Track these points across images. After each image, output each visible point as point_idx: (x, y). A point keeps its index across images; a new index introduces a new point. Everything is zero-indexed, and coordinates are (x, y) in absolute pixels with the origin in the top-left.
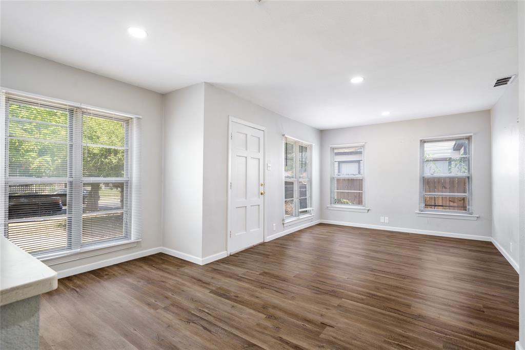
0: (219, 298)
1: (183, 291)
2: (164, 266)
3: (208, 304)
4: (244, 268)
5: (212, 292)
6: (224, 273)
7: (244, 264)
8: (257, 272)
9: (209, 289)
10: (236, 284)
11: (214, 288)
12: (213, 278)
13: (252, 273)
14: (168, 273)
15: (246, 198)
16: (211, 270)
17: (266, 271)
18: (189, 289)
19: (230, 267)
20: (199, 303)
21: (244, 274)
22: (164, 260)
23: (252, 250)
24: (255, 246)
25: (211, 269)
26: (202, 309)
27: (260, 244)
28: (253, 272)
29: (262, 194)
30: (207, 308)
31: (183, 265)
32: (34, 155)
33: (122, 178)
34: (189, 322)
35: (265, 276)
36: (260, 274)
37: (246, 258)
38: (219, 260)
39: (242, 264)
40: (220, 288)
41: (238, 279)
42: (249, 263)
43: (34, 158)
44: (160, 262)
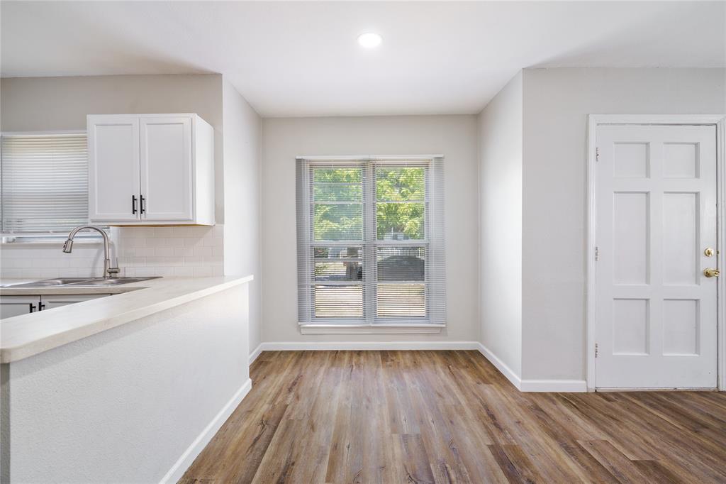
0: (496, 466)
1: (451, 422)
2: (463, 372)
3: (467, 466)
4: (604, 430)
5: (494, 448)
6: (550, 422)
7: (613, 423)
8: (632, 452)
9: (493, 438)
10: (554, 456)
11: (503, 443)
12: (519, 422)
13: (615, 450)
14: (459, 385)
15: (648, 281)
16: (529, 407)
17: (663, 462)
18: (463, 424)
19: (575, 416)
20: (455, 457)
21: (591, 444)
22: (472, 362)
23: (664, 398)
24: (679, 392)
25: (530, 404)
26: (449, 469)
27: (702, 393)
28: (621, 449)
29: (708, 275)
30: (460, 472)
31: (491, 380)
32: (405, 217)
33: (423, 240)
34: (412, 480)
35: (649, 475)
36: (635, 462)
37: (629, 409)
38: (563, 393)
39: (607, 419)
40: (513, 448)
41: (567, 449)
42: (629, 423)
43: (406, 221)
44: (464, 364)
